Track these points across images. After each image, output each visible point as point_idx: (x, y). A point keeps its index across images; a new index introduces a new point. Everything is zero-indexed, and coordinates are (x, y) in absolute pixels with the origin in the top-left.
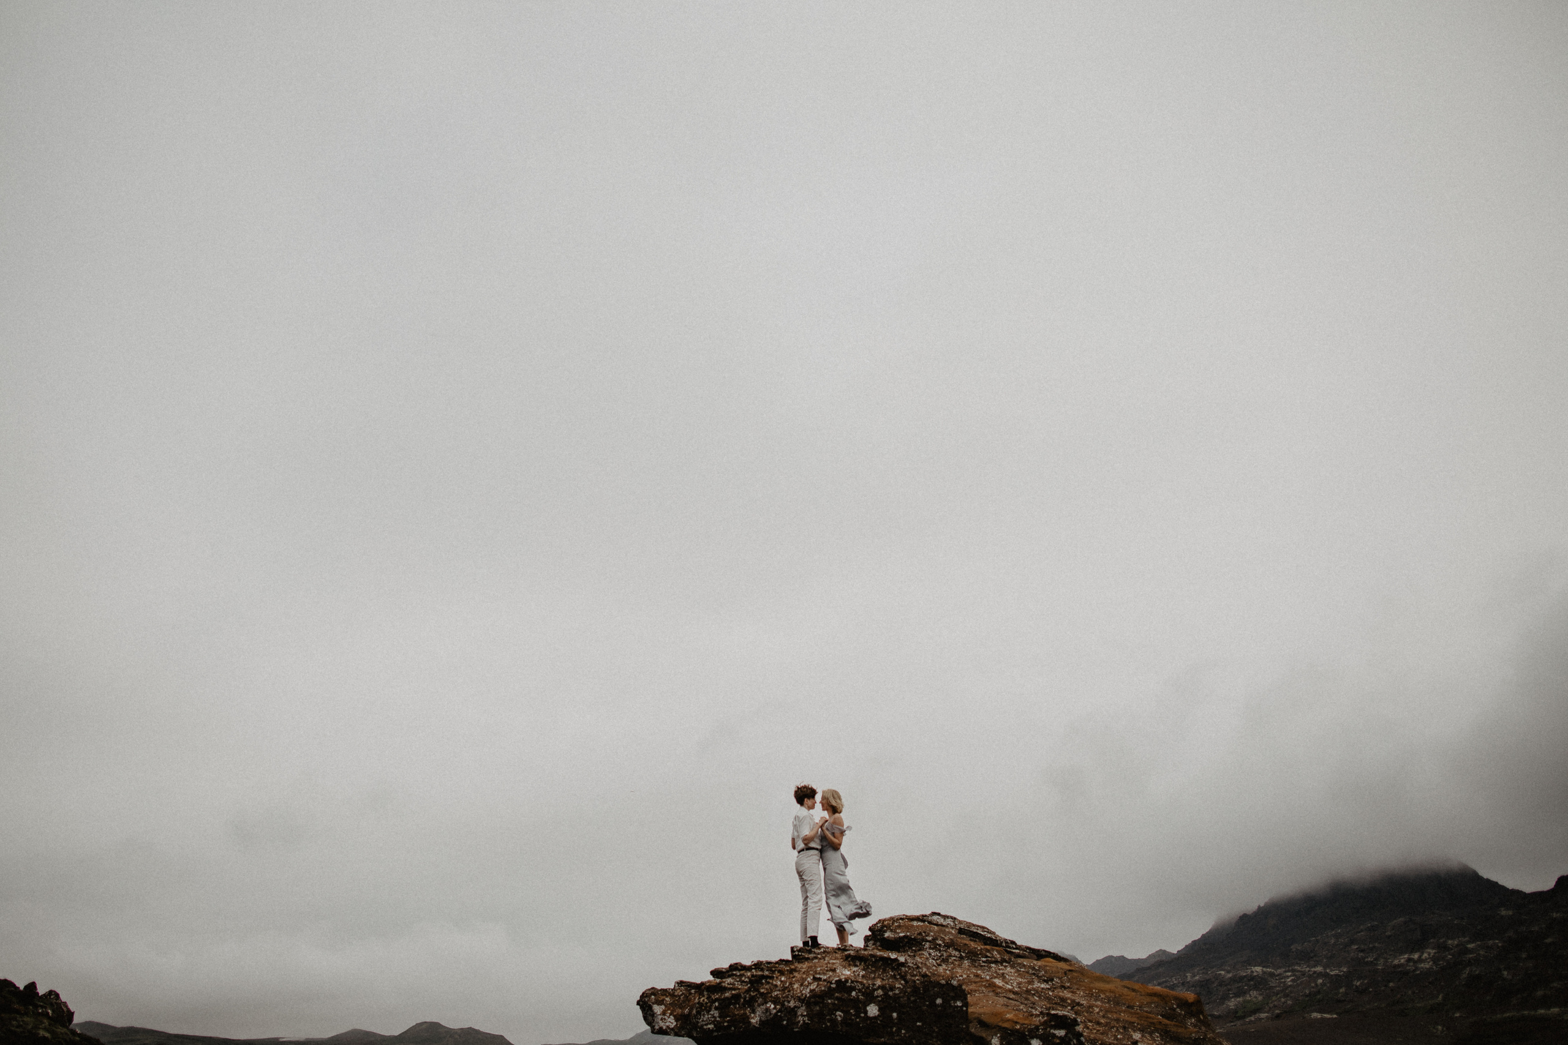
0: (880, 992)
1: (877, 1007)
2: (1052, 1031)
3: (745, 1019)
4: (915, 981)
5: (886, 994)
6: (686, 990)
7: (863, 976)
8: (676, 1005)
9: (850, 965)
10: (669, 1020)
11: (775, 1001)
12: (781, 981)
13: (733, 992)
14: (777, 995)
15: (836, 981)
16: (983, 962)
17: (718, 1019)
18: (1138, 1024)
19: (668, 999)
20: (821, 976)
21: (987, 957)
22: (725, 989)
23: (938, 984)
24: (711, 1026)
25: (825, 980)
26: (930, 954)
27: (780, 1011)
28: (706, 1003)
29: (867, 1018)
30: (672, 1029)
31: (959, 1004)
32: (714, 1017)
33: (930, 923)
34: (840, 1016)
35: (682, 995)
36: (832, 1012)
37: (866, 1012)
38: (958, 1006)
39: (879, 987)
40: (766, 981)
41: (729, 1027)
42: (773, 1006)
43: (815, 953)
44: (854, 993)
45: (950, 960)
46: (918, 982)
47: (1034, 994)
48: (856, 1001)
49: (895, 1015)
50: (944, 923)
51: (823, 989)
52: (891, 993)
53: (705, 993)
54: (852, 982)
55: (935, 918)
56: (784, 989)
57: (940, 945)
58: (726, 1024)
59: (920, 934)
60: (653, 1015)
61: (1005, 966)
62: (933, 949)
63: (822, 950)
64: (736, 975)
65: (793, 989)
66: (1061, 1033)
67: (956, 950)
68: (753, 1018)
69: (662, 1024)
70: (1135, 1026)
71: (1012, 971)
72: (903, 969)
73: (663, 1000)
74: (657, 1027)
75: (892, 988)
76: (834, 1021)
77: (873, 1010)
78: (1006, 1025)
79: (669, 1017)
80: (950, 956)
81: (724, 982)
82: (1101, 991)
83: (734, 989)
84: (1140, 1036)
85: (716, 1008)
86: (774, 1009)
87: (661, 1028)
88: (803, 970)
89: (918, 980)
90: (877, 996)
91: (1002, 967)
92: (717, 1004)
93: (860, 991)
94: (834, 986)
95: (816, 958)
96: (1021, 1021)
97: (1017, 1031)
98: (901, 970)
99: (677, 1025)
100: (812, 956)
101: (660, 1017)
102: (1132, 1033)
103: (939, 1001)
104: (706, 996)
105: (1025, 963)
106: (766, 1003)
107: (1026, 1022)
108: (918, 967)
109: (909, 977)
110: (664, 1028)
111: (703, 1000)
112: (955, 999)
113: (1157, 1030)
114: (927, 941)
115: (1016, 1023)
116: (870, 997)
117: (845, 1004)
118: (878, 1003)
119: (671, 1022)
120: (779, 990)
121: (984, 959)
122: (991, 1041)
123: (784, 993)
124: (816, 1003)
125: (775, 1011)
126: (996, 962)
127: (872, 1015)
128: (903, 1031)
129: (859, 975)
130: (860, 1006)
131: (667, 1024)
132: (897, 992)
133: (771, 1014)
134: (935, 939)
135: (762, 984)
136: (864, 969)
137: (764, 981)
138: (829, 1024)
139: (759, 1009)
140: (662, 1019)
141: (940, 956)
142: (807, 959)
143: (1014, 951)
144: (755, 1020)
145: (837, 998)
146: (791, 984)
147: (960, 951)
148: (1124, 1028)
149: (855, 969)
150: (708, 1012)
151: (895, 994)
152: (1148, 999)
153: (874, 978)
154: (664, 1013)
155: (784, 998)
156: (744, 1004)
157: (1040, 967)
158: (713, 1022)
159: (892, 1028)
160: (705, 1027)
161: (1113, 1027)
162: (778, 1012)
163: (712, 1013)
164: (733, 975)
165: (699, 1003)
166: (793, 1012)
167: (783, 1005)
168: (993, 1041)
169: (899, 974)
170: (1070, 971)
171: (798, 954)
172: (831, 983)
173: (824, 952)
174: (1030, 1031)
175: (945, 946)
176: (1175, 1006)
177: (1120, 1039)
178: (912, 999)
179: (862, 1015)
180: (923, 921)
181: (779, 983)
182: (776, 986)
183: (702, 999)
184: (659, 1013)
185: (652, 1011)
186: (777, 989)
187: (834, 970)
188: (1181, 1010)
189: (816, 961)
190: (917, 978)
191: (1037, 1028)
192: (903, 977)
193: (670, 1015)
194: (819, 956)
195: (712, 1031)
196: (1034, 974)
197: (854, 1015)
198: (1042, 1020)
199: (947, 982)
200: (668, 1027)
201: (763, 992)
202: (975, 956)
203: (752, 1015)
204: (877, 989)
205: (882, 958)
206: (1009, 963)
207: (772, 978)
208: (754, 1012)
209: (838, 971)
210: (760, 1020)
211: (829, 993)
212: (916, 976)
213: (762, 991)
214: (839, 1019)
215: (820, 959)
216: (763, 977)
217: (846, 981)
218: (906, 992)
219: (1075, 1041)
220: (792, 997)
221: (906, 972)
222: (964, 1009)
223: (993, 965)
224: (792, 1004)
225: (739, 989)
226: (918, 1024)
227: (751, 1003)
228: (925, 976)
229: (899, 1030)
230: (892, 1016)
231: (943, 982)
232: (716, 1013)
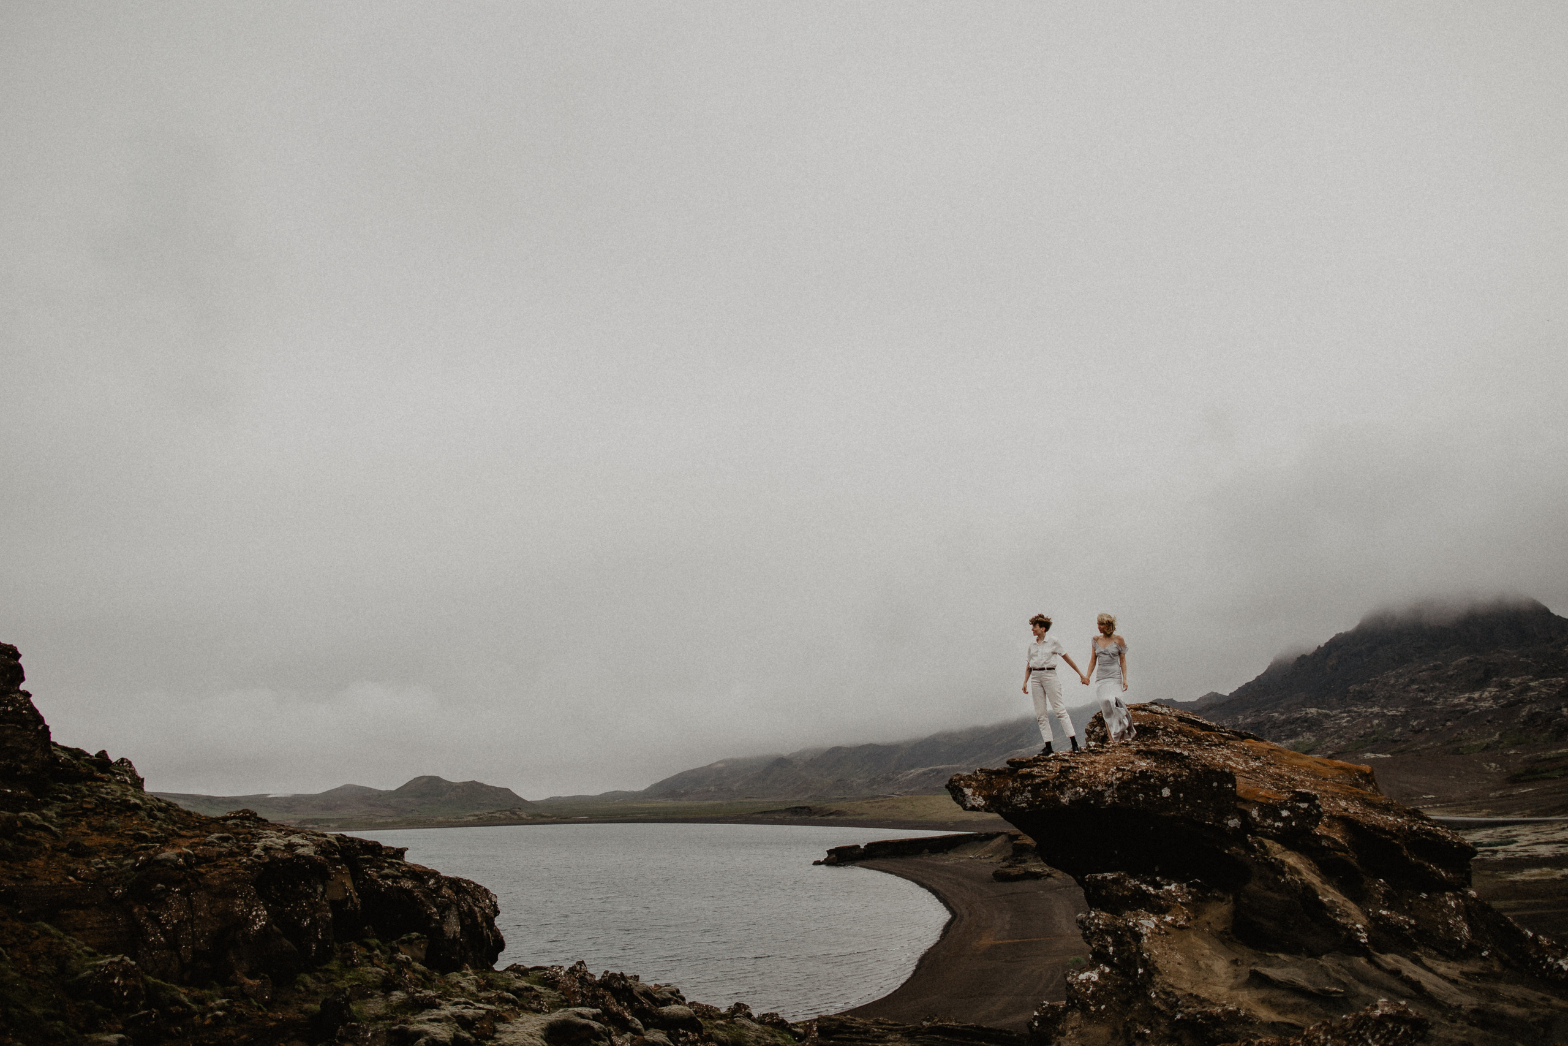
0: (1172, 778)
1: (1169, 790)
2: (1297, 804)
3: (1057, 800)
4: (1197, 770)
5: (1176, 781)
6: (986, 775)
7: (1155, 767)
8: (981, 787)
9: (1143, 758)
10: (979, 799)
11: (1084, 786)
12: (1086, 771)
13: (1042, 779)
14: (1084, 781)
15: (1140, 771)
16: (1206, 745)
17: (1030, 799)
18: (1341, 794)
19: (973, 783)
20: (1125, 768)
21: (1208, 741)
22: (1034, 777)
23: (1214, 771)
24: (1024, 805)
25: (1128, 771)
26: (1164, 740)
27: (1088, 793)
28: (1019, 787)
29: (1163, 798)
30: (982, 807)
31: (1230, 786)
32: (1026, 797)
33: (1151, 711)
34: (1142, 797)
35: (984, 780)
36: (1136, 794)
37: (1161, 794)
38: (1229, 788)
39: (1171, 775)
40: (1073, 771)
41: (1040, 805)
42: (1081, 790)
43: (1106, 748)
44: (1152, 780)
45: (1181, 745)
46: (1200, 770)
47: (1259, 773)
48: (1155, 784)
49: (1181, 795)
50: (1163, 712)
51: (1130, 777)
52: (1179, 779)
53: (1019, 780)
54: (1151, 772)
55: (1154, 707)
56: (1090, 777)
57: (1171, 732)
58: (1037, 803)
59: (1152, 723)
60: (964, 795)
61: (1223, 748)
62: (1165, 736)
63: (1111, 745)
64: (1040, 765)
65: (1099, 777)
66: (1305, 805)
67: (1184, 736)
68: (1062, 798)
69: (974, 803)
70: (1340, 796)
71: (1229, 752)
72: (1187, 760)
73: (971, 784)
74: (969, 805)
75: (1181, 776)
76: (1137, 801)
77: (1166, 792)
78: (1260, 800)
79: (978, 798)
80: (1180, 741)
81: (1033, 771)
82: (1299, 767)
83: (1043, 776)
84: (1345, 803)
85: (1029, 791)
86: (1083, 792)
87: (974, 806)
88: (1102, 762)
89: (1200, 769)
90: (1170, 782)
91: (1220, 749)
92: (1030, 788)
93: (1157, 778)
94: (1137, 775)
95: (1108, 751)
96: (1273, 797)
97: (1271, 805)
98: (1185, 761)
99: (986, 803)
100: (1105, 750)
101: (972, 797)
102: (1339, 801)
103: (1215, 784)
104: (1019, 782)
105: (1236, 745)
106: (1076, 787)
107: (1276, 798)
108: (1198, 759)
109: (1192, 767)
110: (976, 806)
111: (1017, 785)
112: (1227, 783)
113: (1356, 798)
114: (1159, 729)
115: (1269, 798)
116: (1164, 782)
117: (1145, 788)
118: (1169, 787)
119: (980, 801)
120: (1086, 778)
121: (1207, 743)
122: (1251, 812)
123: (1090, 780)
124: (1124, 788)
125: (1084, 794)
126: (1215, 745)
127: (1165, 796)
128: (1187, 807)
129: (1152, 765)
130: (1157, 789)
131: (978, 803)
132: (1184, 778)
133: (1080, 796)
134: (1165, 728)
135: (1070, 773)
136: (1154, 761)
137: (1071, 771)
138: (1133, 803)
139: (1068, 792)
140: (973, 799)
141: (1173, 742)
142: (1101, 753)
143: (1224, 734)
144: (1065, 800)
145: (1141, 784)
146: (1095, 772)
147: (1187, 737)
148: (1332, 797)
149: (1149, 761)
150: (1021, 794)
151: (1183, 780)
152: (1336, 772)
153: (1164, 768)
154: (974, 794)
155: (1091, 783)
156: (1053, 788)
157: (1248, 748)
158: (1027, 802)
159: (1179, 805)
160: (1019, 806)
161: (1324, 797)
162: (1086, 794)
163: (1025, 794)
164: (1038, 765)
165: (1013, 787)
166: (1101, 794)
167: (1091, 789)
168: (1253, 812)
169: (1184, 765)
170: (1271, 750)
171: (1095, 750)
172: (1135, 773)
173: (1113, 746)
174: (1281, 804)
175: (1175, 733)
176: (1357, 777)
177: (1333, 807)
178: (1195, 783)
179: (1158, 796)
180: (1145, 710)
181: (1084, 772)
182: (1082, 774)
183: (1015, 785)
184: (970, 795)
185: (964, 793)
186: (1083, 776)
187: (1133, 763)
188: (1362, 780)
189: (1109, 754)
190: (1199, 767)
191: (1286, 802)
192: (1188, 767)
193: (979, 795)
194: (1110, 750)
195: (1025, 808)
196: (1246, 754)
197: (1152, 796)
198: (1289, 796)
199: (1222, 770)
200: (979, 805)
201: (1072, 780)
202: (1200, 741)
203: (1062, 796)
204: (1170, 777)
205: (1169, 753)
206: (1224, 745)
207: (1078, 768)
208: (1063, 793)
209: (1136, 763)
210: (1070, 800)
211: (1135, 779)
212: (1197, 766)
213: (1071, 778)
214: (1141, 799)
215: (1111, 752)
216: (1071, 767)
217: (1147, 771)
218: (1191, 778)
219: (1315, 811)
220: (1099, 783)
221: (1190, 763)
222: (1234, 789)
223: (1213, 748)
224: (1100, 788)
225: (1047, 776)
226: (1199, 801)
227: (1061, 787)
228: (1204, 765)
229: (1184, 806)
230: (1179, 796)
231: (1219, 770)
232: (1029, 795)
